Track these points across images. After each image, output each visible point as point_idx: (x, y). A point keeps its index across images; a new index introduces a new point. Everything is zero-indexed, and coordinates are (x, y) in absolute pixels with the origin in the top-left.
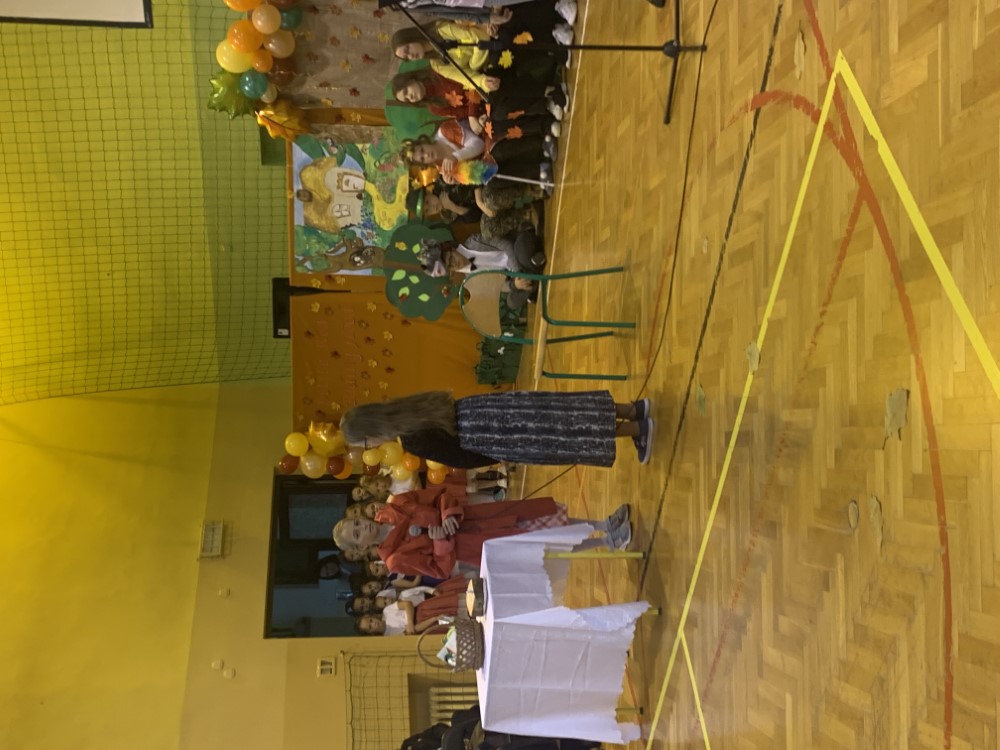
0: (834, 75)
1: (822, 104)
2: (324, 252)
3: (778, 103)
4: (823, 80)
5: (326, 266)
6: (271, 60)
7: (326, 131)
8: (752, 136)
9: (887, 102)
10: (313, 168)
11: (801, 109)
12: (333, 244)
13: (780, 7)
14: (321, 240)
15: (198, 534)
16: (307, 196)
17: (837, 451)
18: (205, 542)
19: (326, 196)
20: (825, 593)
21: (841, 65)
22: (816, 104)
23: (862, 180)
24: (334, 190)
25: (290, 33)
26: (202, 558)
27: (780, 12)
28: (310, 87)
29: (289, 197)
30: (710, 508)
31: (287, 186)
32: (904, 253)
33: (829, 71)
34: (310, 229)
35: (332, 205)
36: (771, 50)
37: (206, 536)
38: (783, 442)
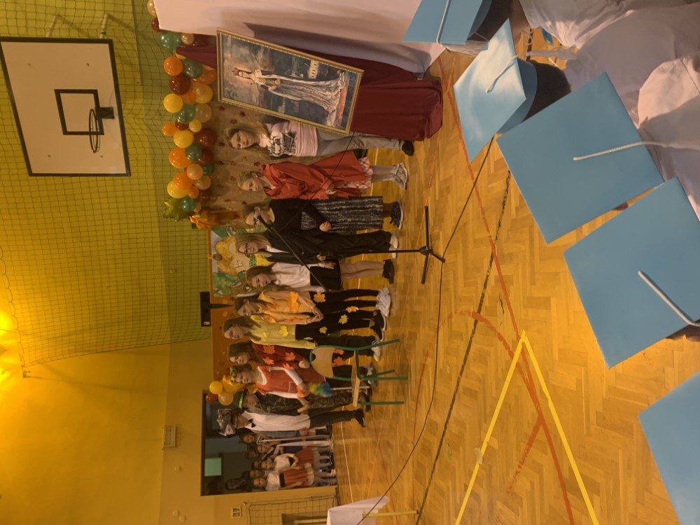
0: (521, 341)
1: (515, 351)
2: (229, 285)
3: (488, 327)
5: (230, 293)
6: (198, 192)
7: (229, 223)
8: (474, 332)
9: (553, 383)
10: (222, 243)
11: (502, 343)
12: (233, 281)
13: (487, 276)
14: (227, 279)
15: (162, 433)
16: (219, 257)
18: (166, 439)
19: (230, 257)
21: (524, 338)
22: (511, 347)
24: (234, 253)
25: (208, 177)
26: (164, 448)
27: (487, 279)
28: (220, 202)
29: (209, 258)
31: (208, 252)
34: (221, 274)
35: (233, 261)
36: (483, 295)
37: (166, 435)
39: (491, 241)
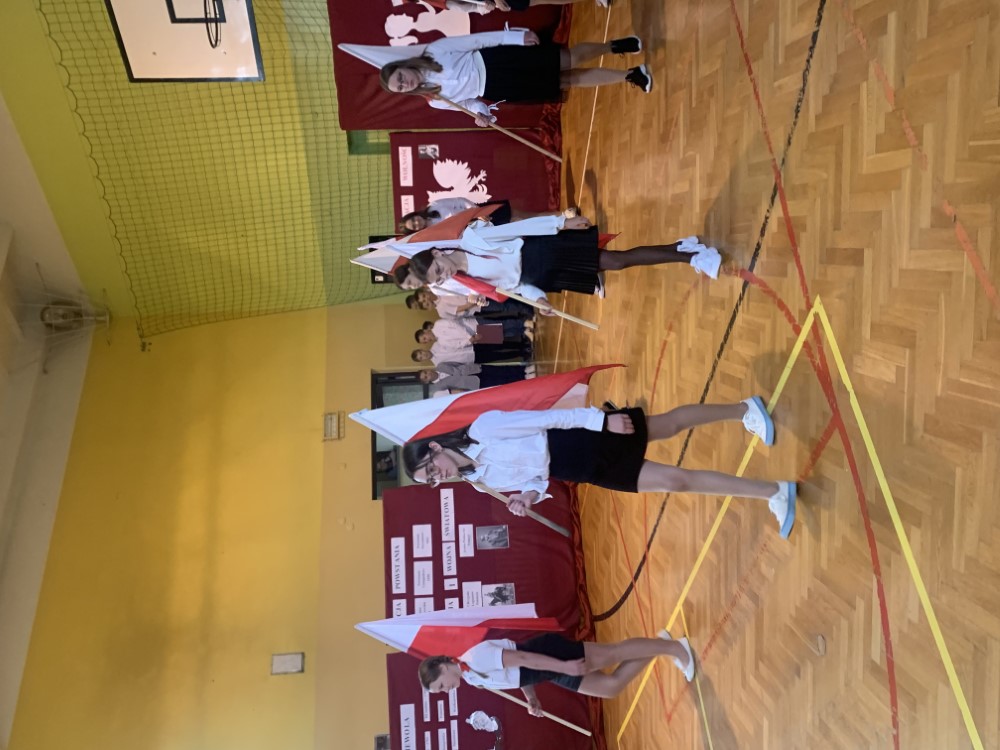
0: (813, 311)
1: (803, 324)
3: (765, 292)
4: (804, 306)
8: (741, 299)
9: (860, 371)
11: (783, 313)
13: (767, 218)
17: (809, 589)
18: (325, 429)
20: (797, 678)
21: (818, 307)
22: (797, 319)
23: (836, 411)
26: (324, 441)
27: (766, 222)
30: (705, 539)
32: (870, 497)
33: (809, 306)
37: (326, 424)
38: (765, 545)
39: (775, 167)
